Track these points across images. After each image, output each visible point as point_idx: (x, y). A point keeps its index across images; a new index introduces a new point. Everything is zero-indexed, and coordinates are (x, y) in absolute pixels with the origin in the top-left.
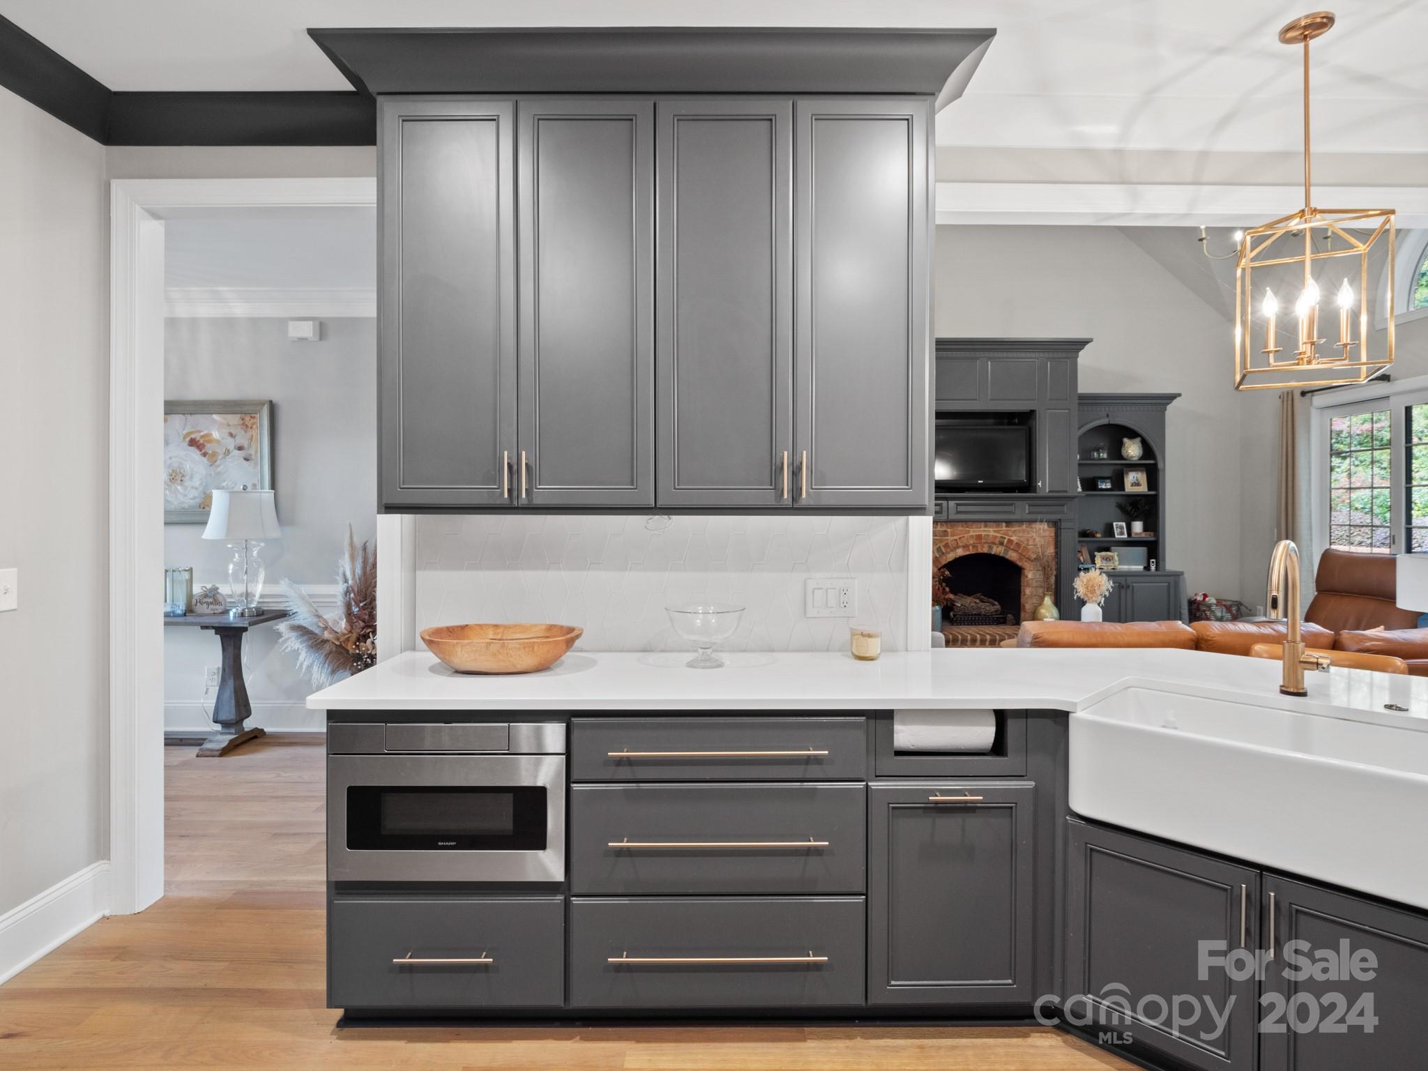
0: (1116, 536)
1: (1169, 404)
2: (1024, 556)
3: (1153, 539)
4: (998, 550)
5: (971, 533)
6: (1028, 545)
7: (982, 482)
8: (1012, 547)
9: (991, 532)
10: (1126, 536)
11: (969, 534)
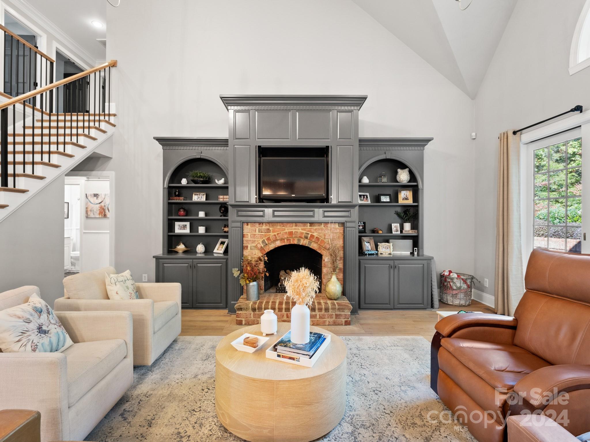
0: (393, 233)
1: (426, 145)
2: (322, 246)
3: (416, 234)
4: (304, 242)
5: (287, 231)
6: (325, 239)
7: (292, 195)
8: (313, 240)
9: (299, 229)
10: (399, 232)
11: (285, 231)
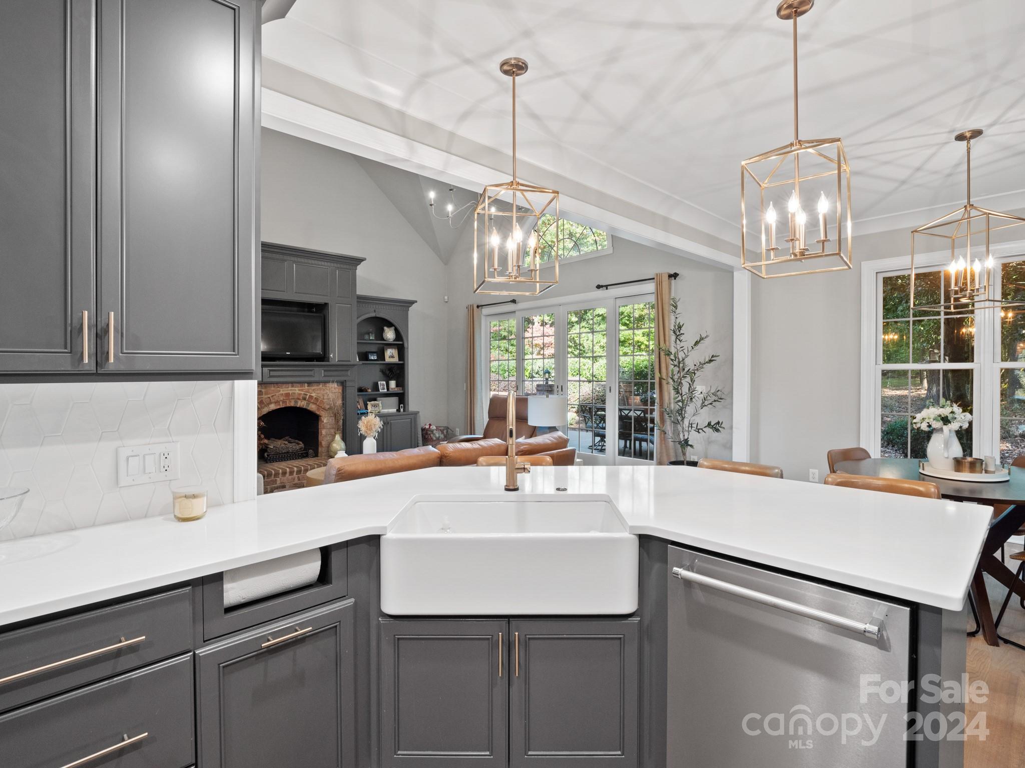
0: (380, 391)
1: (410, 306)
2: (321, 407)
3: (401, 392)
4: (301, 404)
5: (281, 392)
6: (323, 399)
7: (287, 353)
8: (312, 401)
9: (296, 390)
10: (386, 390)
11: (280, 393)
